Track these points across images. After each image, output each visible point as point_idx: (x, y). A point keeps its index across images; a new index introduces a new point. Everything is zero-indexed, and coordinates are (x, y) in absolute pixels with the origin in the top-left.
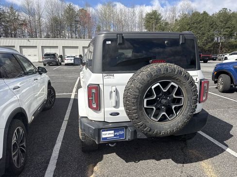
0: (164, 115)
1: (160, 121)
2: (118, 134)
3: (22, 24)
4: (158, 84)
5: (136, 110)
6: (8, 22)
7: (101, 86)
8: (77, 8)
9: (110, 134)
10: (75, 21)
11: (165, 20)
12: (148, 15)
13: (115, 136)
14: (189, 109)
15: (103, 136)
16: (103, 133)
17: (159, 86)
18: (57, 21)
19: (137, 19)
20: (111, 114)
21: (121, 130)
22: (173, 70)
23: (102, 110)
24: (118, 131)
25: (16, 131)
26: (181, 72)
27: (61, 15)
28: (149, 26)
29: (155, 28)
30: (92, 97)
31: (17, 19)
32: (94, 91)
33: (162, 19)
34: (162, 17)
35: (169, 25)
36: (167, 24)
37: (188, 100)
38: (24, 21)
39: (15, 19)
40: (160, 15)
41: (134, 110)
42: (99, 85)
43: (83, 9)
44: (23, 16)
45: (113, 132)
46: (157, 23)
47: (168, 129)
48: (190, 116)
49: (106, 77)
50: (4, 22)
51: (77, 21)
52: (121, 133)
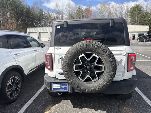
0: (88, 77)
1: (85, 81)
2: (63, 87)
3: (53, 20)
4: (83, 55)
5: (67, 72)
6: (46, 19)
7: (53, 55)
8: (84, 8)
9: (58, 86)
10: (82, 16)
11: (146, 11)
12: (132, 8)
13: (61, 88)
14: (108, 75)
15: (54, 87)
16: (54, 85)
17: (83, 56)
18: (72, 17)
19: (124, 12)
20: (59, 74)
21: (65, 85)
22: (94, 45)
23: (54, 70)
24: (63, 85)
25: (12, 78)
26: (100, 47)
27: (75, 13)
28: (133, 16)
29: (138, 17)
30: (48, 61)
31: (51, 17)
32: (48, 58)
33: (144, 10)
34: (144, 9)
35: (149, 14)
36: (147, 13)
37: (108, 68)
38: (54, 18)
39: (49, 17)
40: (142, 7)
41: (66, 72)
42: (52, 54)
43: (87, 8)
44: (54, 15)
45: (60, 85)
46: (139, 13)
47: (92, 88)
48: (110, 80)
49: (56, 49)
50: (44, 19)
51: (84, 16)
52: (66, 87)
